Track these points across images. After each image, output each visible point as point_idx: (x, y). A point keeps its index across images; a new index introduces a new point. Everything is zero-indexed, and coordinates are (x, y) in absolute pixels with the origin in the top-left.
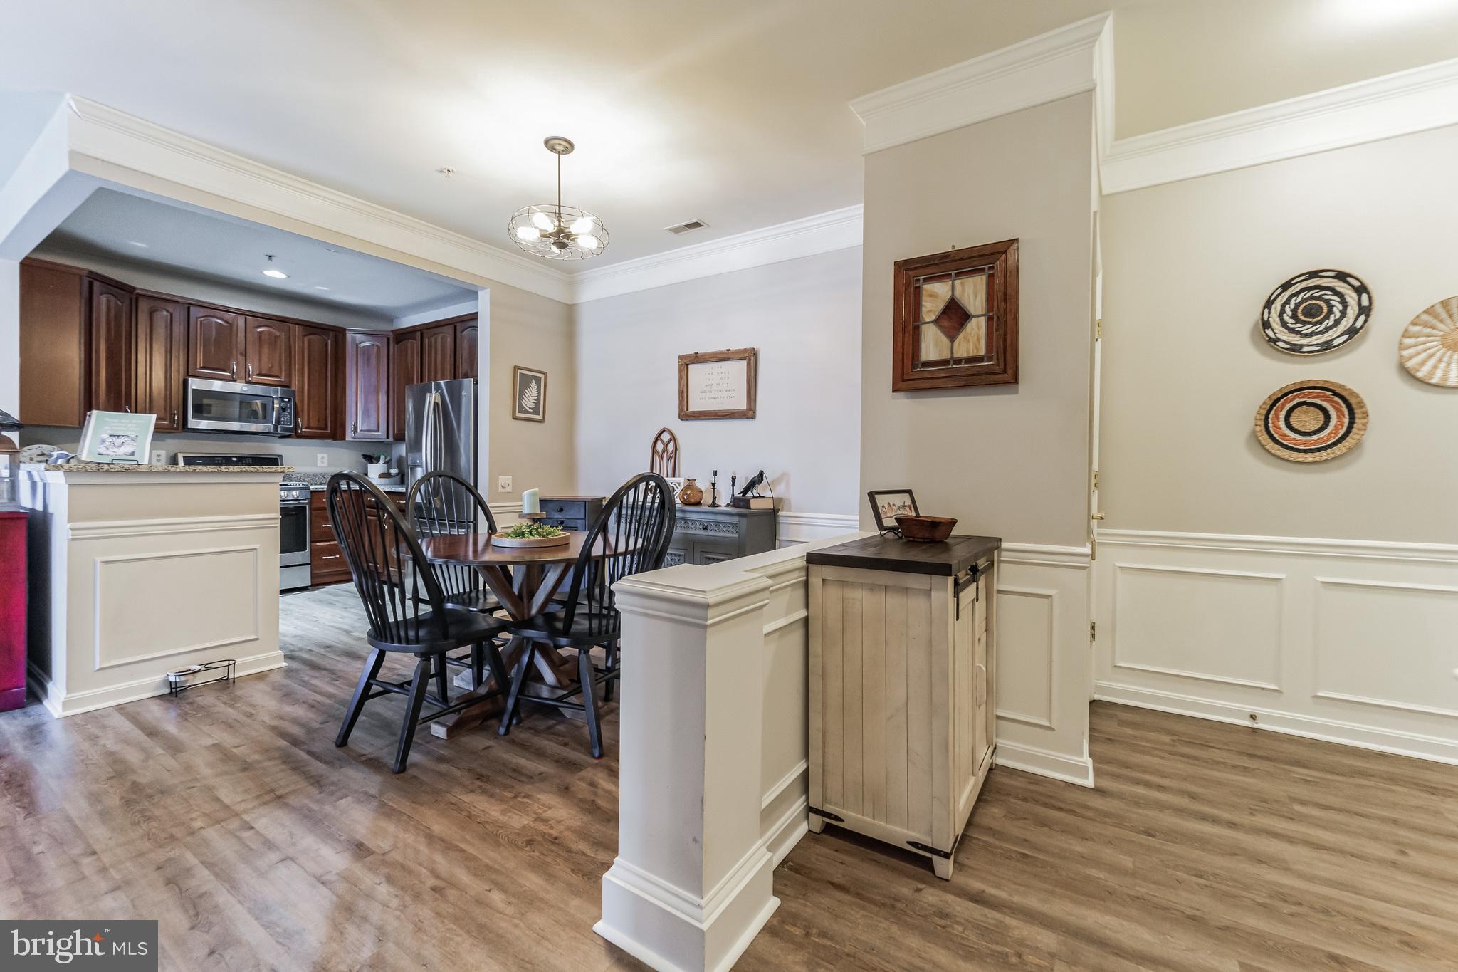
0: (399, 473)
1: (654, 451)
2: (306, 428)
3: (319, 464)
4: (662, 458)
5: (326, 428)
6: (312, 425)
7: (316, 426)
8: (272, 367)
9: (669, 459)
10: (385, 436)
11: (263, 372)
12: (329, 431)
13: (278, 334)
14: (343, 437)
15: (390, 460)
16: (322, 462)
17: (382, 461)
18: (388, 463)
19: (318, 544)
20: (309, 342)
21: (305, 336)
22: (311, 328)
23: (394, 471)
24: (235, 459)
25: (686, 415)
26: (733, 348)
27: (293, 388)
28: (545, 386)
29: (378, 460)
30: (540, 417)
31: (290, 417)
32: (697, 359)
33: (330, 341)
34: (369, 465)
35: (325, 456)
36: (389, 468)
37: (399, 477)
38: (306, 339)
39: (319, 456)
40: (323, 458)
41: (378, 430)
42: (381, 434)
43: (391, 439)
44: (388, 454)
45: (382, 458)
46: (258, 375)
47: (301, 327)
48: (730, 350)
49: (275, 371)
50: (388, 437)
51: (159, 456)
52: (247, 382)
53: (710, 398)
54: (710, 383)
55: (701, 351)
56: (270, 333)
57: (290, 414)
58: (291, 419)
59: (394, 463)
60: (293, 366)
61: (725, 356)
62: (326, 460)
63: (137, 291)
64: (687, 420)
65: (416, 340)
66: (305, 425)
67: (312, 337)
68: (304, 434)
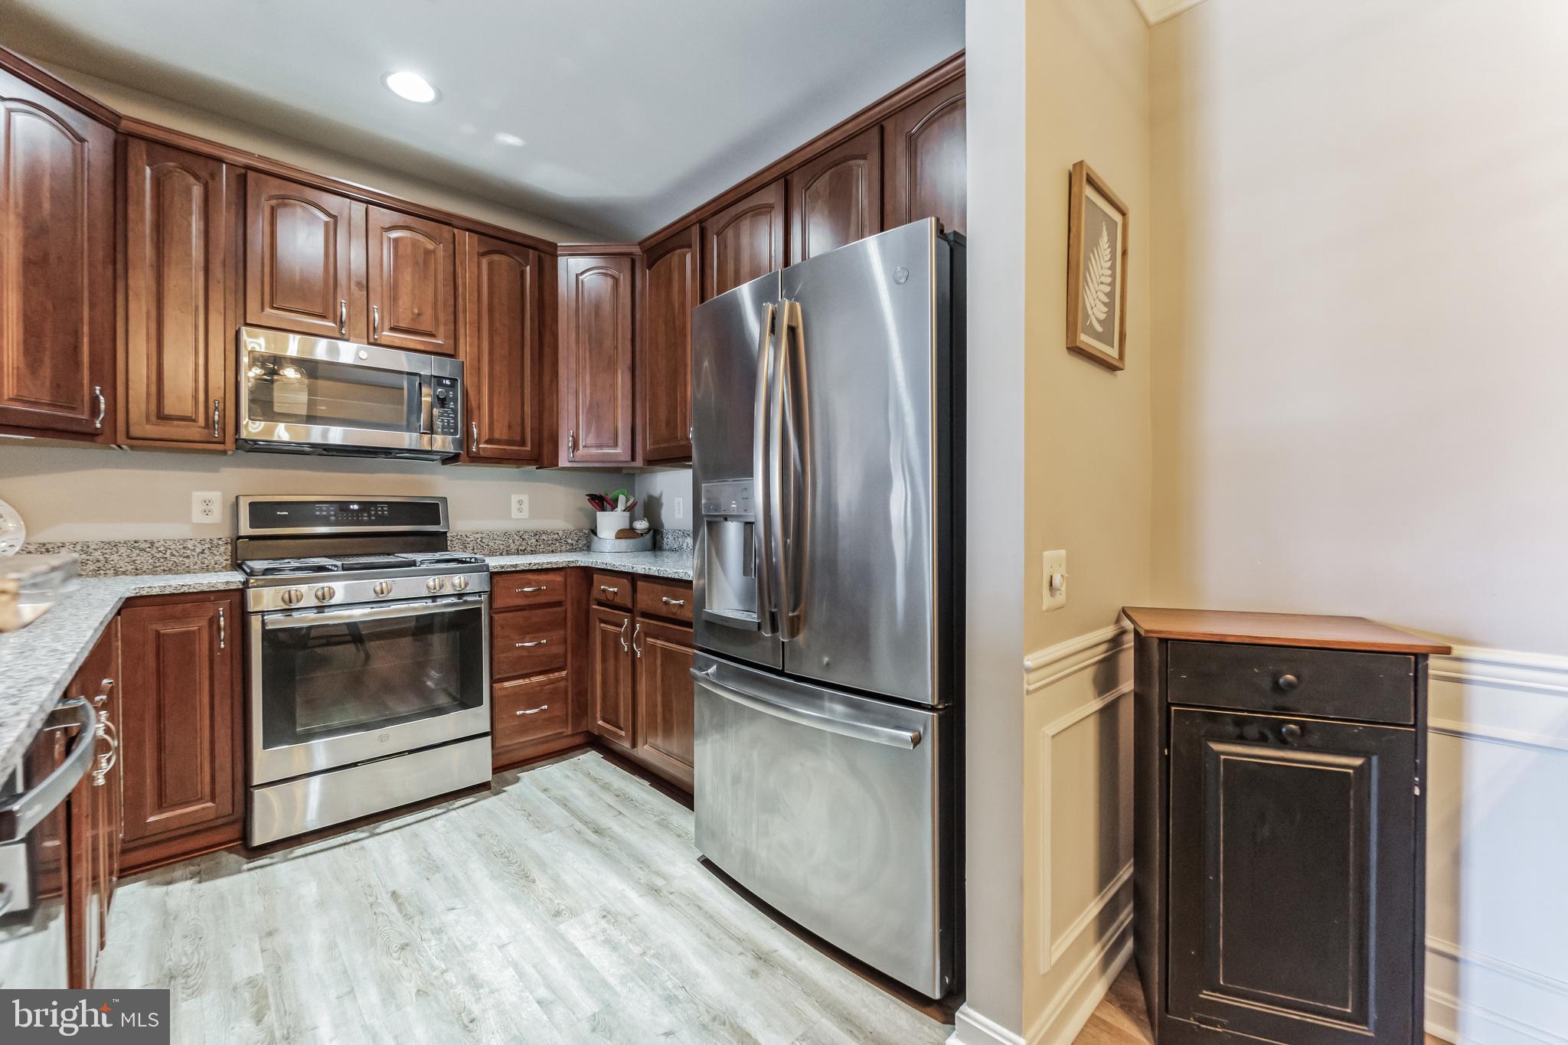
0: (649, 530)
2: (487, 442)
3: (515, 514)
5: (523, 443)
6: (497, 435)
7: (505, 437)
8: (419, 315)
10: (629, 458)
11: (403, 325)
12: (528, 448)
13: (430, 246)
14: (553, 463)
15: (634, 504)
16: (520, 510)
17: (621, 506)
18: (630, 509)
19: (507, 684)
20: (491, 265)
21: (483, 254)
22: (494, 240)
23: (641, 525)
24: (356, 507)
27: (462, 357)
28: (1124, 253)
29: (614, 505)
30: (1112, 352)
31: (455, 418)
33: (528, 267)
34: (598, 513)
35: (525, 498)
36: (632, 520)
37: (648, 537)
38: (485, 261)
39: (514, 498)
40: (520, 502)
41: (616, 445)
42: (620, 452)
43: (639, 462)
44: (631, 491)
45: (622, 499)
46: (393, 329)
47: (476, 237)
49: (426, 324)
50: (633, 458)
51: (207, 502)
52: (369, 343)
56: (415, 244)
57: (455, 411)
58: (456, 423)
59: (639, 510)
60: (461, 317)
62: (525, 506)
63: (124, 124)
65: (690, 246)
66: (486, 436)
67: (496, 257)
68: (482, 453)
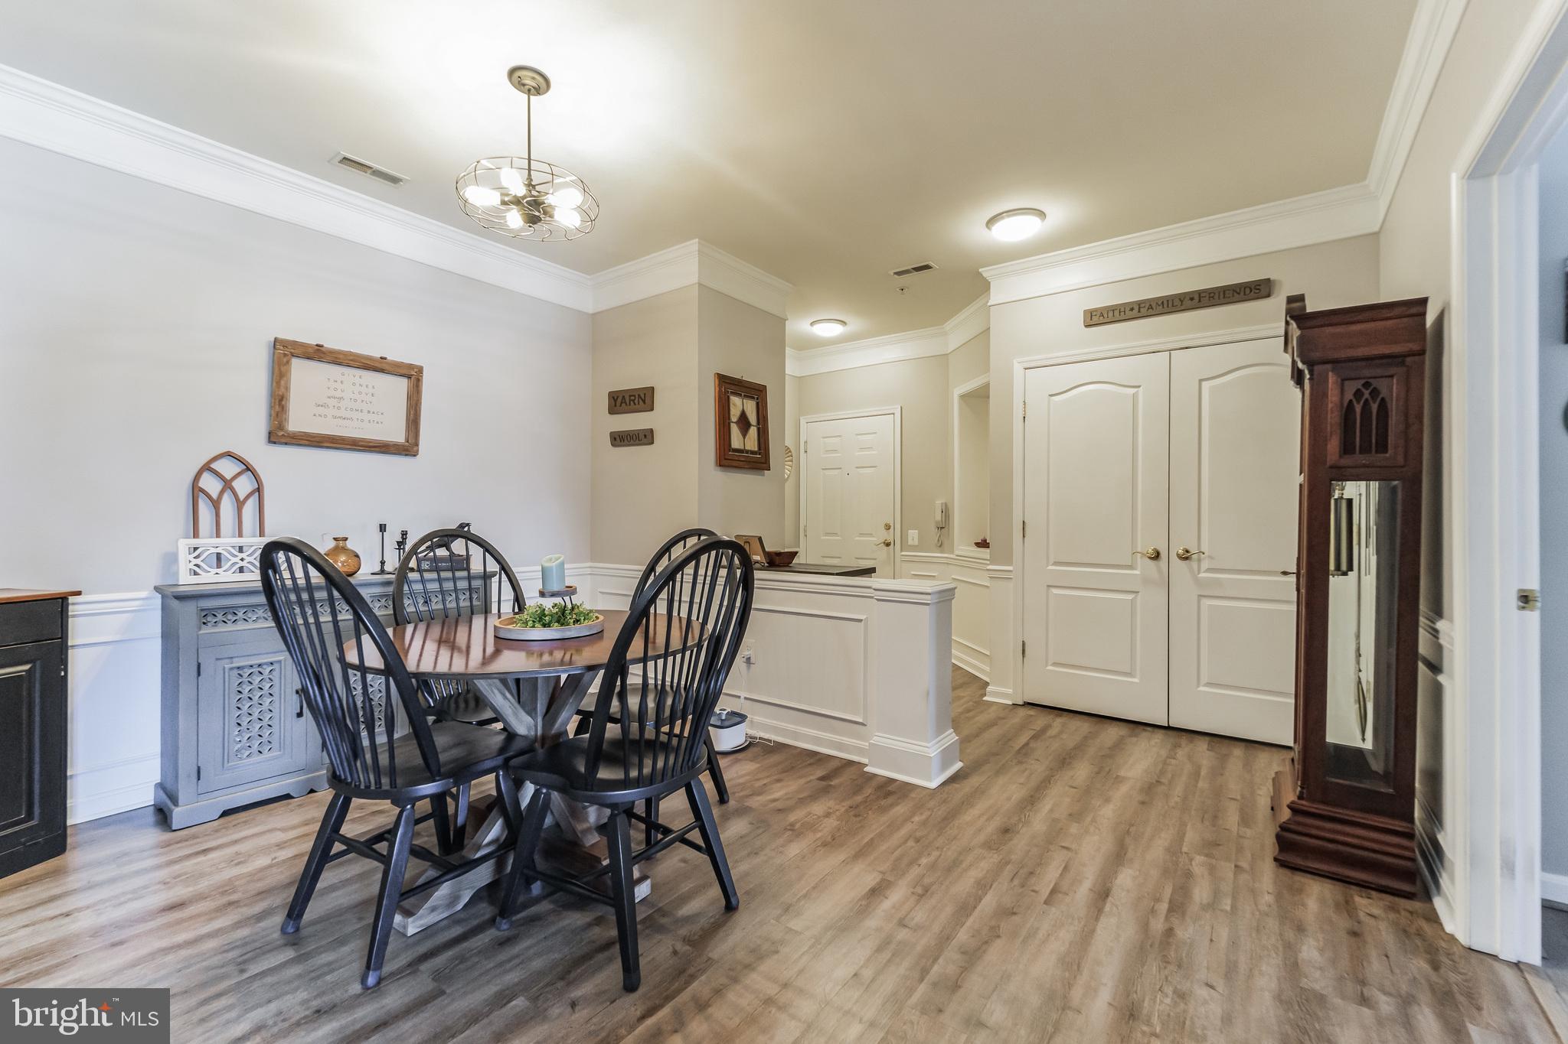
1: (196, 490)
4: (216, 504)
9: (240, 505)
25: (278, 435)
26: (391, 357)
32: (318, 354)
48: (385, 359)
53: (335, 417)
54: (338, 394)
55: (329, 344)
61: (377, 365)
64: (286, 444)
